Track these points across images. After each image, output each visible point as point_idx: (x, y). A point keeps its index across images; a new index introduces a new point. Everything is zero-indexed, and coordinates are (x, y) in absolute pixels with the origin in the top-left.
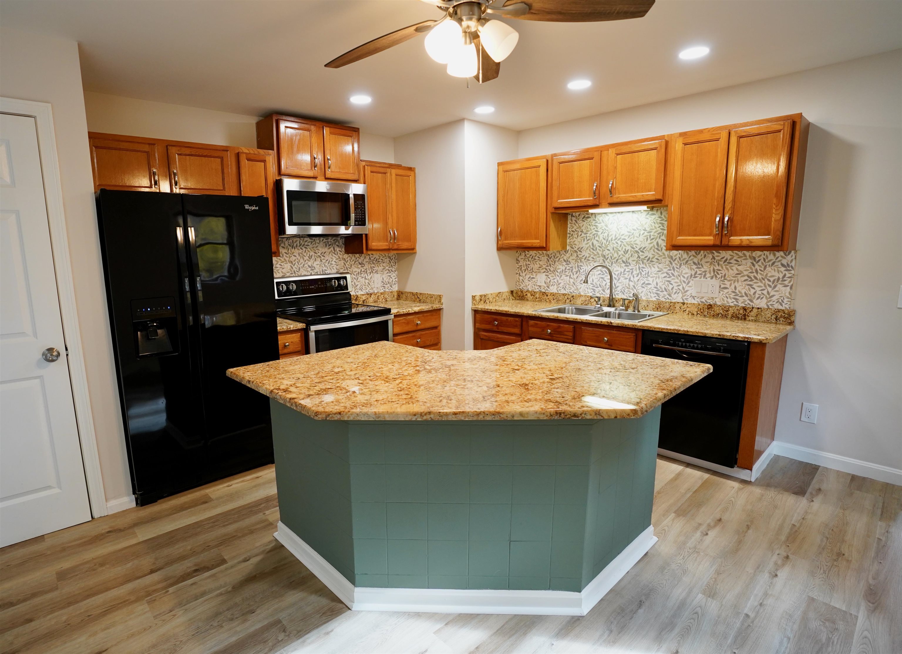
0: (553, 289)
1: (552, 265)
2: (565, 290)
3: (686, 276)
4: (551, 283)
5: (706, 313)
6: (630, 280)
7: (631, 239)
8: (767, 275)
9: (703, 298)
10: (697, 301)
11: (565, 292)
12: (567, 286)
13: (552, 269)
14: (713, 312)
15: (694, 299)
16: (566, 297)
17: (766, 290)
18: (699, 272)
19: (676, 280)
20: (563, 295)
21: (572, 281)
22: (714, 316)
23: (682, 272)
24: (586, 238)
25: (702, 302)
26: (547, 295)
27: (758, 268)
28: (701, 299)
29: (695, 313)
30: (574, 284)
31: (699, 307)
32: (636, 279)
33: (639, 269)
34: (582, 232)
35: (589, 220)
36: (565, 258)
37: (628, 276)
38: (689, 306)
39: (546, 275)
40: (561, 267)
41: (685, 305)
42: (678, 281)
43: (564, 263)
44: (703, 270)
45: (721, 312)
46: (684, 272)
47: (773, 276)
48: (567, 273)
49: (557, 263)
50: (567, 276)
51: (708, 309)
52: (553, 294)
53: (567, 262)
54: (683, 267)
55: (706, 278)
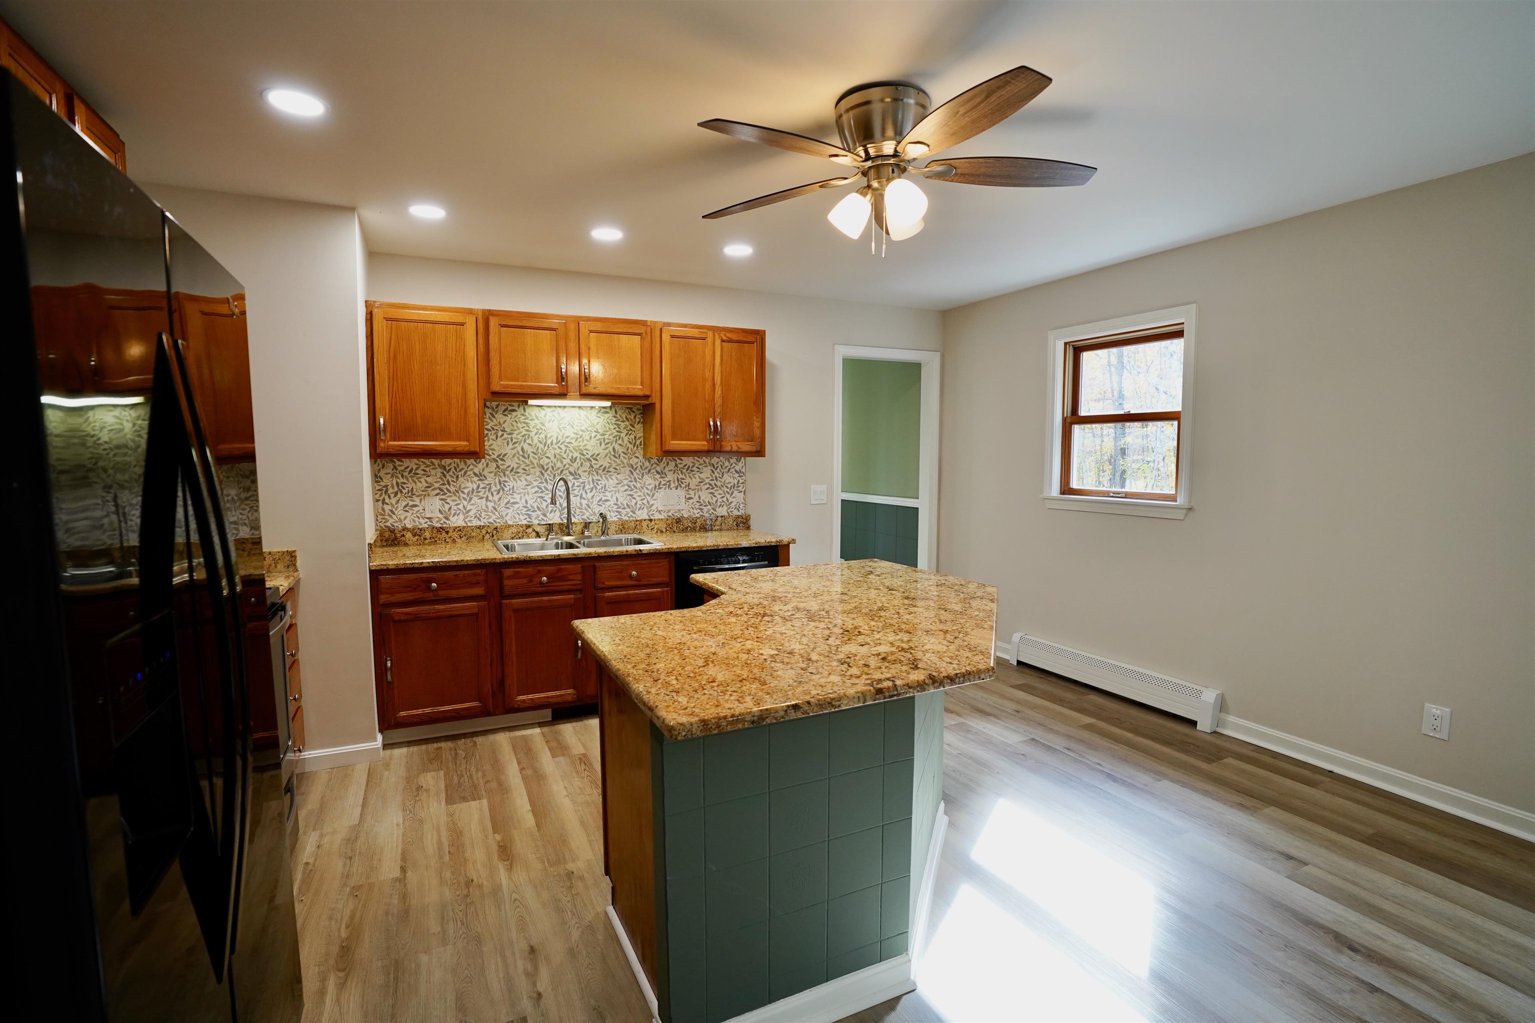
0: (458, 521)
1: (451, 482)
2: (480, 520)
3: (650, 487)
4: (453, 512)
5: (675, 528)
6: (581, 497)
7: (579, 442)
8: (725, 482)
9: (669, 511)
10: (664, 516)
11: (479, 523)
12: (483, 514)
13: (452, 489)
14: (682, 526)
15: (661, 514)
16: (484, 532)
17: (725, 498)
18: (663, 482)
19: (640, 493)
20: (479, 527)
21: (490, 505)
22: (683, 530)
23: (645, 483)
24: (512, 441)
25: (668, 516)
26: (447, 532)
27: (717, 475)
28: (667, 512)
29: (664, 530)
30: (496, 510)
31: (668, 522)
32: (590, 495)
33: (593, 483)
34: (504, 431)
35: (514, 414)
36: (476, 470)
37: (579, 492)
38: (658, 522)
39: (441, 499)
40: (469, 484)
41: (653, 521)
42: (642, 494)
43: (476, 479)
44: (667, 479)
45: (690, 524)
46: (647, 483)
47: (730, 483)
48: (481, 494)
49: (461, 479)
50: (481, 498)
51: (677, 523)
52: (460, 529)
53: (480, 476)
54: (646, 476)
55: (671, 489)
